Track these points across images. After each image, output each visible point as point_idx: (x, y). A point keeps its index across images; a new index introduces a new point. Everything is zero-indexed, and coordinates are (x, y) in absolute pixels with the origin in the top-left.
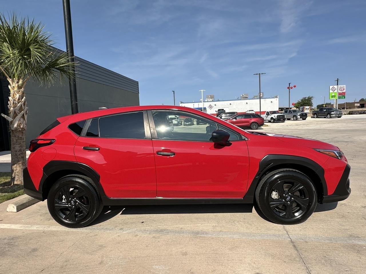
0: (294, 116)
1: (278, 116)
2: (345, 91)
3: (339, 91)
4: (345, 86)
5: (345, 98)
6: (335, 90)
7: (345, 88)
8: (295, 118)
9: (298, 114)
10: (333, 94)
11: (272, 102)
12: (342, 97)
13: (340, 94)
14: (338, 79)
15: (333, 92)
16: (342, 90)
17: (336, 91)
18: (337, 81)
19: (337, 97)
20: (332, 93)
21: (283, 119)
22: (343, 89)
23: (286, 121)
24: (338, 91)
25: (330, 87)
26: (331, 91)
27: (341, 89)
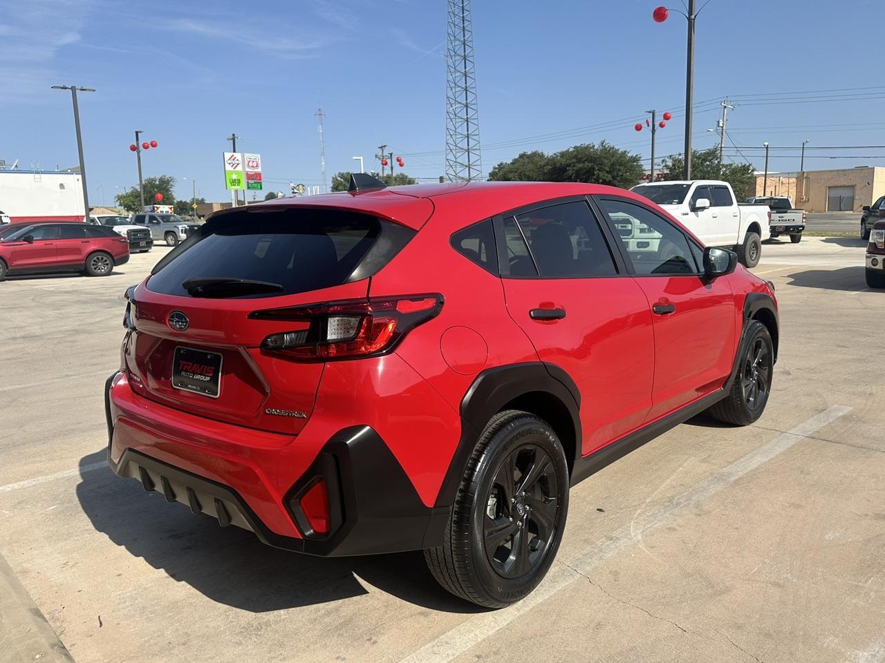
0: (167, 233)
1: (129, 232)
2: (259, 170)
3: (247, 169)
4: (259, 156)
5: (261, 188)
6: (238, 164)
7: (260, 161)
8: (170, 238)
9: (180, 229)
10: (234, 177)
11: (62, 186)
12: (255, 185)
13: (249, 177)
14: (233, 135)
15: (232, 169)
16: (253, 167)
17: (240, 168)
18: (232, 141)
19: (243, 185)
20: (232, 173)
21: (147, 243)
22: (255, 164)
23: (153, 247)
24: (244, 168)
25: (226, 154)
26: (228, 167)
27: (251, 164)
